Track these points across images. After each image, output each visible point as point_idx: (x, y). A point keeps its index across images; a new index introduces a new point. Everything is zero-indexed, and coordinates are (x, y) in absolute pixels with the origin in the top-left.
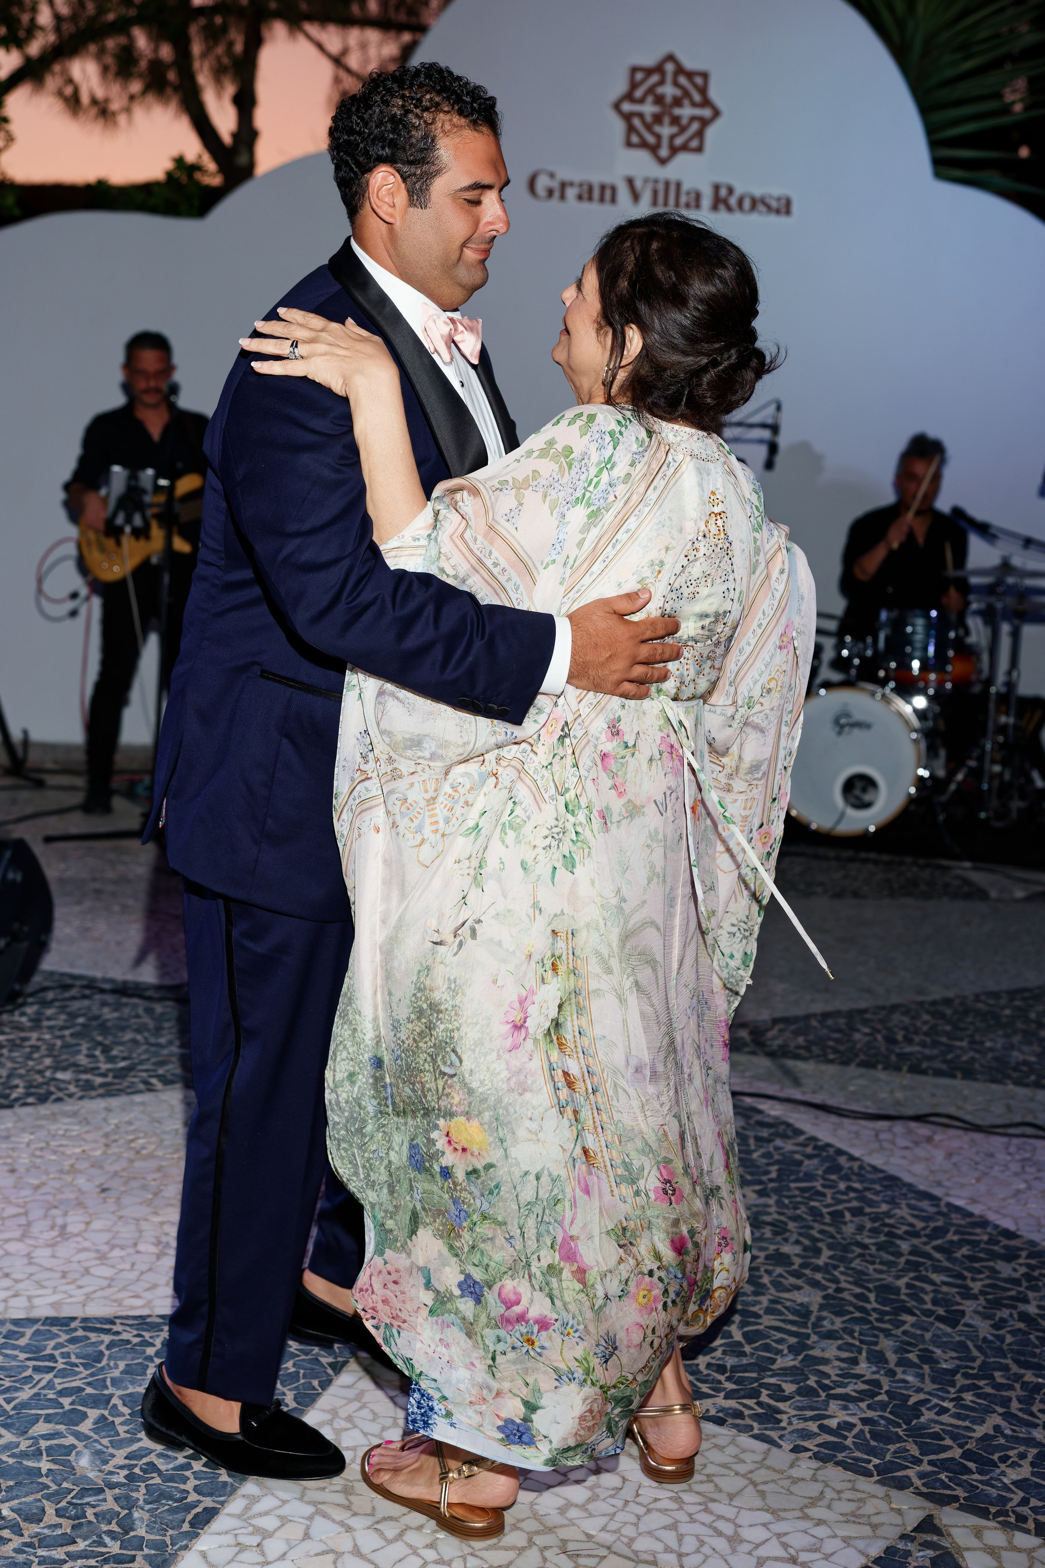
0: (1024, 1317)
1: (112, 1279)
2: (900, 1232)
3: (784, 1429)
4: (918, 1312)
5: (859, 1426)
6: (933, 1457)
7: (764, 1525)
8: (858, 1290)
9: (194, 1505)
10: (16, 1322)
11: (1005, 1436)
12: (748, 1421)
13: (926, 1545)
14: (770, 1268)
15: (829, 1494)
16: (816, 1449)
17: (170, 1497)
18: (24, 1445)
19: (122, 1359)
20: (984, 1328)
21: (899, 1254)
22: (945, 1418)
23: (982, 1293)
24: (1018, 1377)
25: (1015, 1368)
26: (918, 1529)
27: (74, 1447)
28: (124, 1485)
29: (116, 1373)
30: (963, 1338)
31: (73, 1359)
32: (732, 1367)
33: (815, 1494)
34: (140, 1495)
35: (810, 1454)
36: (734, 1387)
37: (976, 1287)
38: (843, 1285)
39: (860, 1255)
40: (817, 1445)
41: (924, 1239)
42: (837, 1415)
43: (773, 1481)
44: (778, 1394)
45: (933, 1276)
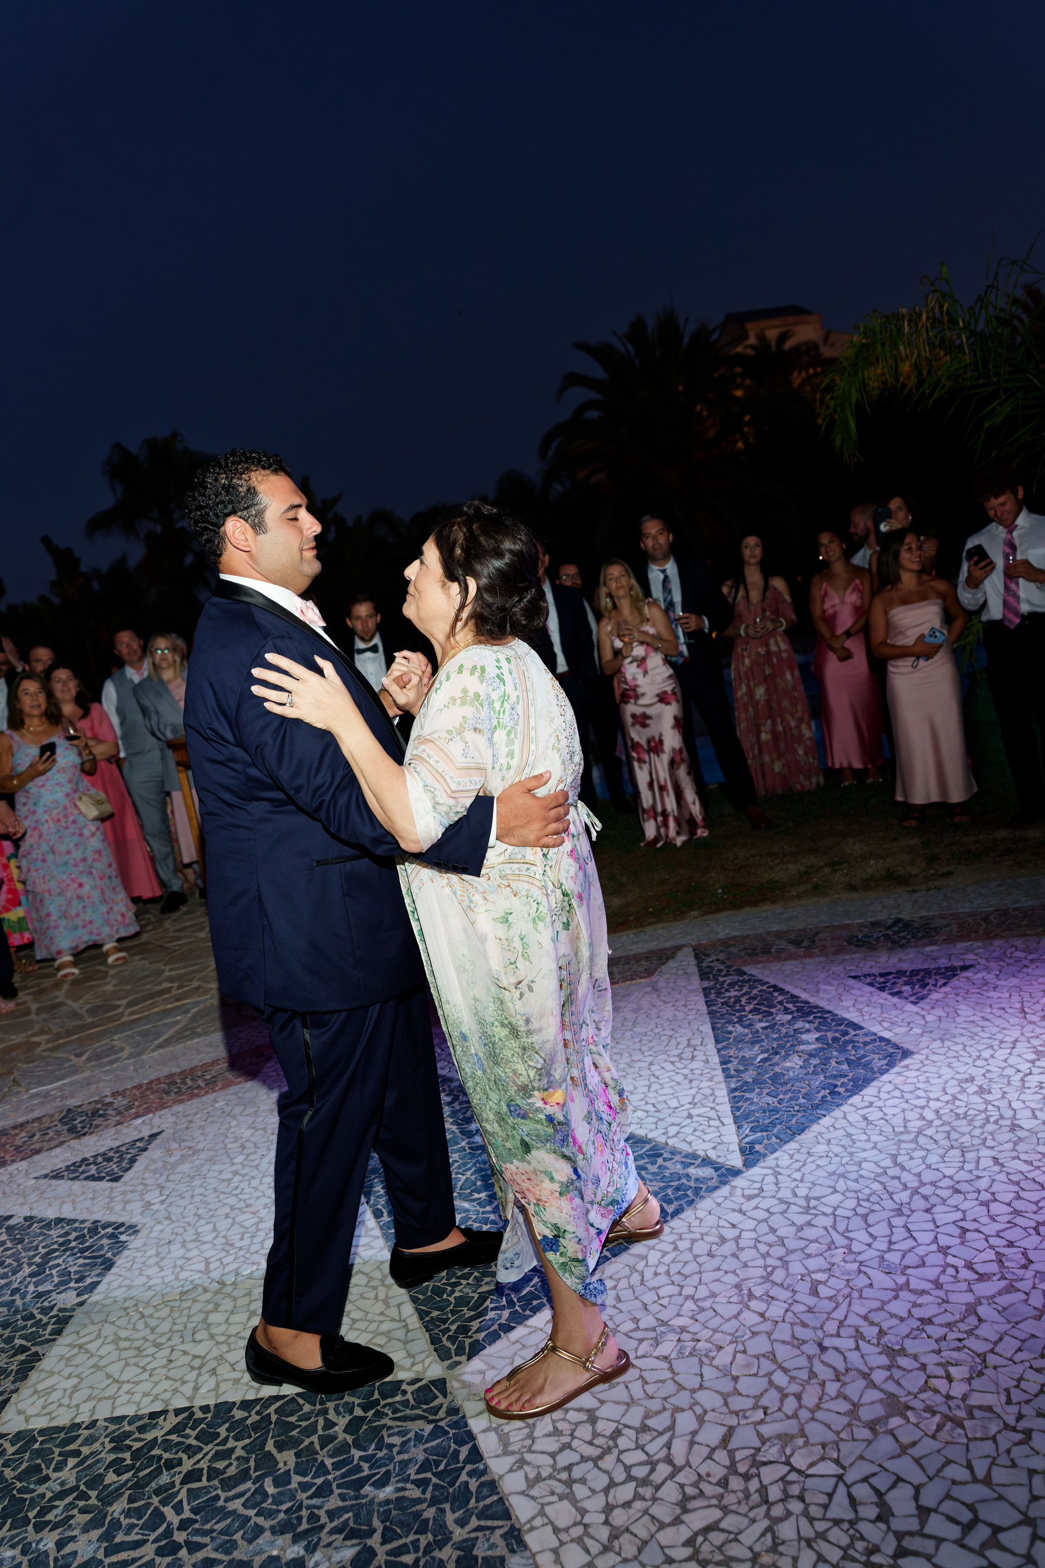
3: (106, 1437)
7: (102, 1357)
16: (80, 1432)
32: (161, 1473)
35: (84, 1426)
36: (154, 1452)
40: (79, 1435)
42: (68, 1475)
44: (117, 1466)
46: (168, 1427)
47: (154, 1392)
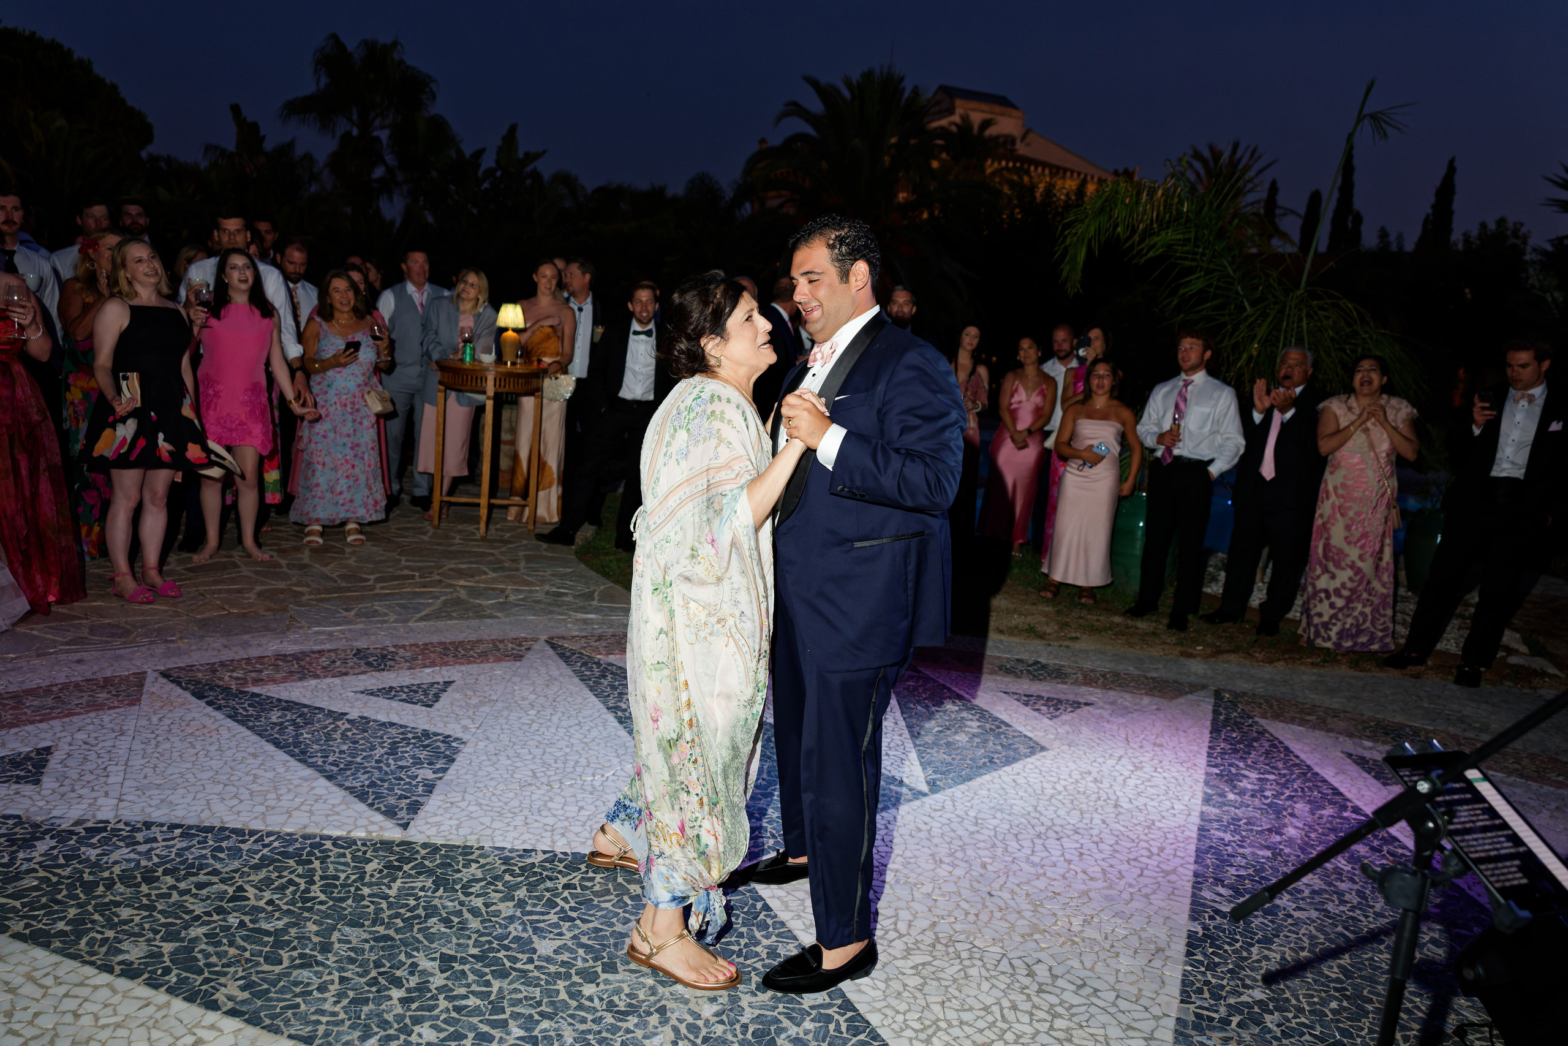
0: (397, 983)
3: (495, 856)
4: (471, 959)
5: (460, 867)
8: (518, 965)
11: (384, 884)
14: (587, 965)
15: (454, 829)
21: (515, 1016)
22: (420, 885)
23: (435, 998)
24: (388, 927)
25: (391, 932)
26: (408, 823)
30: (433, 946)
32: (546, 881)
33: (460, 829)
35: (475, 848)
36: (535, 870)
37: (443, 1003)
38: (530, 967)
39: (539, 1004)
40: (474, 852)
42: (475, 872)
43: (481, 830)
44: (511, 873)
45: (478, 1002)
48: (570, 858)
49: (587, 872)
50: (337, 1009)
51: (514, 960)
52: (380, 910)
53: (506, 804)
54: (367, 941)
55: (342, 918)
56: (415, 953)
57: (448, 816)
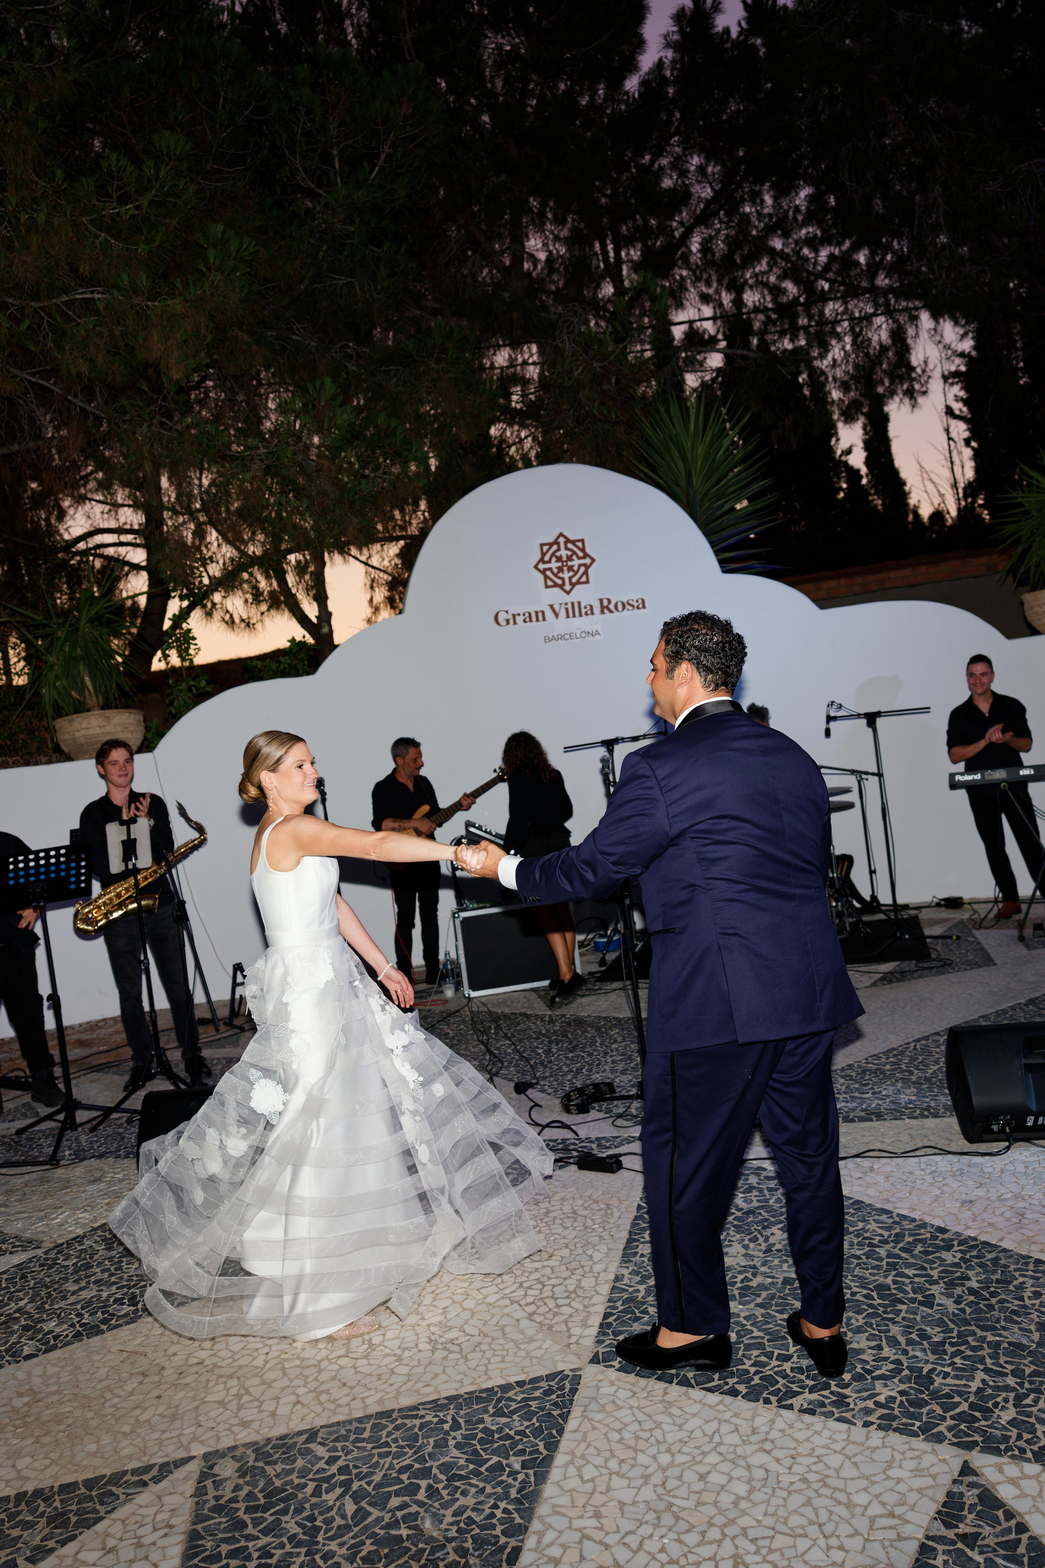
0: (972, 1291)
1: (409, 1375)
2: (876, 1242)
3: (853, 1409)
4: (906, 1301)
5: (899, 1398)
6: (952, 1413)
7: (865, 1490)
8: (865, 1292)
9: (505, 1546)
10: (360, 1420)
11: (991, 1387)
12: (829, 1408)
13: (972, 1485)
15: (898, 1456)
16: (878, 1422)
17: (489, 1543)
18: (387, 1518)
19: (430, 1437)
20: (950, 1306)
21: (882, 1260)
22: (949, 1381)
23: (940, 1278)
24: (983, 1339)
25: (979, 1333)
26: (962, 1473)
27: (418, 1513)
28: (456, 1538)
29: (429, 1449)
30: (940, 1316)
31: (401, 1443)
33: (888, 1458)
34: (469, 1545)
35: (875, 1426)
36: (813, 1383)
37: (935, 1274)
38: (855, 1289)
39: (858, 1265)
40: (878, 1418)
41: (892, 1244)
42: (882, 1392)
43: (860, 1453)
45: (907, 1271)
46: (800, 1397)
47: (810, 1433)
48: (765, 1395)
49: (756, 1373)
50: (1021, 1279)
51: (868, 1297)
52: (995, 1356)
53: (808, 1503)
54: (1004, 1328)
55: (1031, 1353)
56: (957, 1312)
57: (902, 1488)
